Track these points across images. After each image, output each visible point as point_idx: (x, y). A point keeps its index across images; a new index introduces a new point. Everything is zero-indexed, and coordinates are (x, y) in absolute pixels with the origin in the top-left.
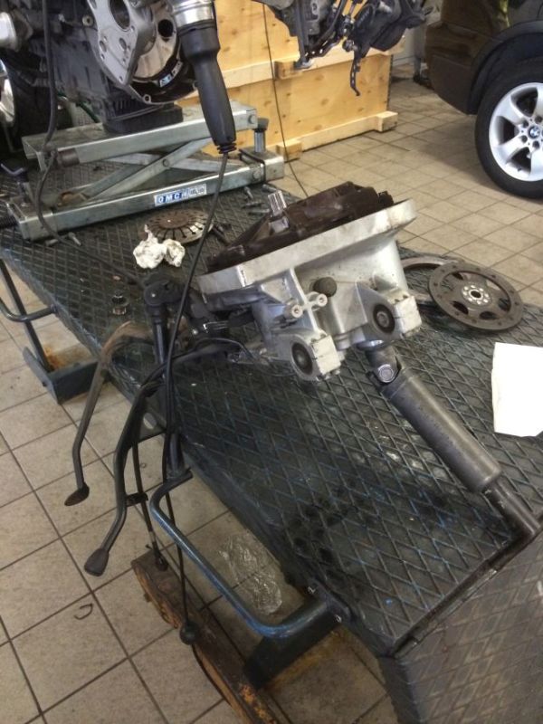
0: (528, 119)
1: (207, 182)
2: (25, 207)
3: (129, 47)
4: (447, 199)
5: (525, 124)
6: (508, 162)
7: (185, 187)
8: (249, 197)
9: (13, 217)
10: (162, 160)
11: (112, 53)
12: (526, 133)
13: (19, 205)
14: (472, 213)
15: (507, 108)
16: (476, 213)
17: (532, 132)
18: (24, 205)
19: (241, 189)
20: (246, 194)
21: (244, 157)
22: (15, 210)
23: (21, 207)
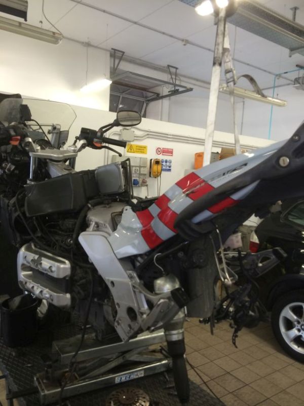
0: (300, 320)
1: (145, 369)
2: (45, 383)
3: (133, 329)
4: (260, 360)
5: (299, 323)
6: (291, 341)
7: (133, 372)
8: (167, 380)
9: (37, 388)
10: (122, 356)
11: (122, 327)
12: (299, 327)
13: (42, 380)
14: (276, 371)
15: (287, 313)
16: (278, 371)
17: (303, 327)
18: (45, 381)
19: (162, 373)
20: (165, 378)
21: (163, 351)
22: (39, 383)
23: (43, 383)
